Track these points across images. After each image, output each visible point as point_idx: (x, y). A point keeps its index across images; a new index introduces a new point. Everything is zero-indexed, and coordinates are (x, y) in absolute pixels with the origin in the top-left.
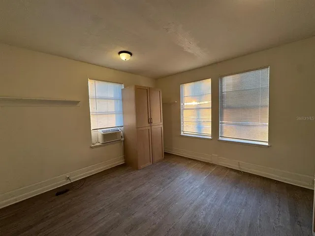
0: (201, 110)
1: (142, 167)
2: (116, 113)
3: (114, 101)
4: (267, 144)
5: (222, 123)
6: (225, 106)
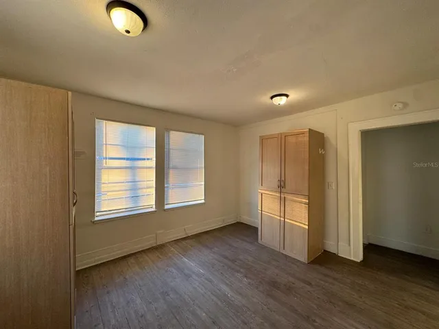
4: (203, 201)
5: (167, 187)
6: (171, 166)
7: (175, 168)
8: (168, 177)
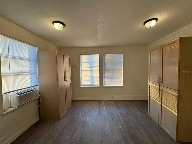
0: (94, 71)
1: (62, 116)
2: (30, 73)
3: (28, 61)
4: (122, 86)
5: (105, 78)
6: (106, 69)
7: (108, 70)
8: (105, 74)
